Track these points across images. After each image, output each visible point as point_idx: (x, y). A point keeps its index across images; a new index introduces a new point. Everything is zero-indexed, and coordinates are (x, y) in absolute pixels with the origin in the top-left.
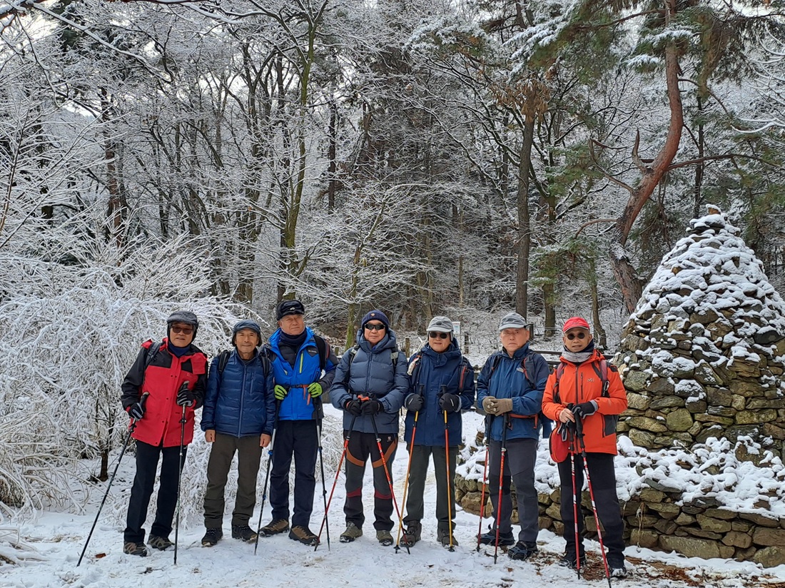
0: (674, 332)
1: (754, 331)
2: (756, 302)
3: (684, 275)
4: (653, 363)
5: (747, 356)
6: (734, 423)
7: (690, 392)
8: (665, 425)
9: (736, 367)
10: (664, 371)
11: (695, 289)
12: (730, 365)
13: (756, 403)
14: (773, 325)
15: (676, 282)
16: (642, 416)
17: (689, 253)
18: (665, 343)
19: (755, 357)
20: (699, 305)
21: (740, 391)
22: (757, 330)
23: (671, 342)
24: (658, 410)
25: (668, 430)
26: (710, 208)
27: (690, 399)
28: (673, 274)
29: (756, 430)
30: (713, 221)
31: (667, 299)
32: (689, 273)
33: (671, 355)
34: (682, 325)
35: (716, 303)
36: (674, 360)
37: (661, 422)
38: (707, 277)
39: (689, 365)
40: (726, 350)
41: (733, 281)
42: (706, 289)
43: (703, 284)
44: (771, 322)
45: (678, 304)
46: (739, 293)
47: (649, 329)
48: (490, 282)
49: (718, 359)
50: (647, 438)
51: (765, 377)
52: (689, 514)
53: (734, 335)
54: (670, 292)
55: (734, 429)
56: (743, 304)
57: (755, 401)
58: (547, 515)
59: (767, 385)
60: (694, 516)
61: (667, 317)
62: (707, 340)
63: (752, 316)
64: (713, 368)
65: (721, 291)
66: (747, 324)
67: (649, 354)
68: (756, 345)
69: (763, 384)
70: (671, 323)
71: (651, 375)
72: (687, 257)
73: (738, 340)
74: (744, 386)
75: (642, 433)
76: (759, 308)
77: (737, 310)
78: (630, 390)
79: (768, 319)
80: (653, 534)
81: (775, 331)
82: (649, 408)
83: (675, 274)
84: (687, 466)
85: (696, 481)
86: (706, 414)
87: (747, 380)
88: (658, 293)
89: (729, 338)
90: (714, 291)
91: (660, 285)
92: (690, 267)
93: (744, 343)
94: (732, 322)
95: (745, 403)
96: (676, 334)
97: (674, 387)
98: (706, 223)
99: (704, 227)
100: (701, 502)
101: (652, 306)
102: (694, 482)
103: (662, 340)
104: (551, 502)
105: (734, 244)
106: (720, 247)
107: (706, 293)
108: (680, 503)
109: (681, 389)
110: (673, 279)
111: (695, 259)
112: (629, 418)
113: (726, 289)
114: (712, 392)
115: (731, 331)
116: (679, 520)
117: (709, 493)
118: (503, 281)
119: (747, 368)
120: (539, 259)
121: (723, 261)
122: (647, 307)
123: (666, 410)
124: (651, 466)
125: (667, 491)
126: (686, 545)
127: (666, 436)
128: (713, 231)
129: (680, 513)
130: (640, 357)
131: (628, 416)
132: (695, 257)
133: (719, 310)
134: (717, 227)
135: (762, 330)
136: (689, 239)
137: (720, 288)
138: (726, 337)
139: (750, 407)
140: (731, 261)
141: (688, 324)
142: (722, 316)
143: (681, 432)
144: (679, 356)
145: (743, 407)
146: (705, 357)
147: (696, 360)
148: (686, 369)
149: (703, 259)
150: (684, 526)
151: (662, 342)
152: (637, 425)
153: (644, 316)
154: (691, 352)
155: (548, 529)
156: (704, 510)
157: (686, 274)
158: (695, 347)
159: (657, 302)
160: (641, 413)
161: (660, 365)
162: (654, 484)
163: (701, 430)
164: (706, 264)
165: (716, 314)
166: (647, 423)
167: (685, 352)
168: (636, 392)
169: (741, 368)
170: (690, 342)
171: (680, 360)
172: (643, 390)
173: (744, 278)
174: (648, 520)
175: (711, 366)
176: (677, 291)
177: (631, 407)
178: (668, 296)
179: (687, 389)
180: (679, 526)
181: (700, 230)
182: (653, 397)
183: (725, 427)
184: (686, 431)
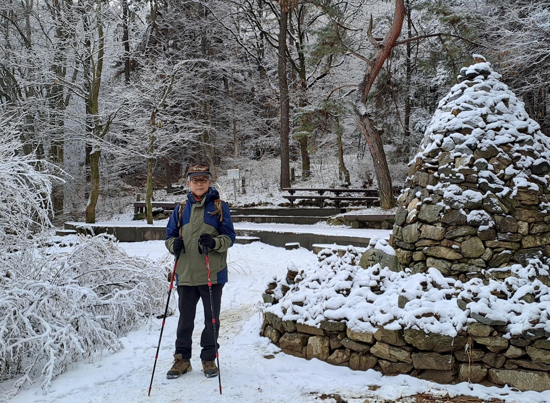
0: (461, 167)
1: (530, 163)
2: (529, 137)
3: (464, 116)
4: (444, 196)
5: (529, 186)
6: (521, 247)
7: (481, 221)
8: (460, 253)
9: (520, 196)
10: (456, 204)
11: (475, 128)
12: (516, 194)
13: (538, 228)
14: (544, 157)
15: (458, 122)
16: (437, 245)
17: (466, 96)
18: (453, 177)
19: (535, 187)
20: (480, 142)
21: (523, 217)
22: (533, 163)
23: (459, 176)
24: (453, 239)
25: (464, 258)
26: (476, 58)
27: (481, 228)
28: (453, 115)
29: (540, 252)
30: (482, 69)
31: (451, 138)
32: (468, 114)
33: (460, 189)
34: (468, 160)
35: (495, 139)
36: (463, 192)
37: (456, 251)
38: (484, 117)
39: (477, 196)
40: (508, 181)
41: (506, 119)
42: (485, 128)
43: (481, 123)
44: (542, 154)
45: (461, 142)
46: (513, 130)
47: (437, 166)
48: (257, 138)
49: (502, 190)
50: (444, 266)
51: (543, 203)
52: (518, 347)
53: (514, 168)
54: (453, 132)
55: (521, 253)
56: (518, 140)
57: (537, 226)
58: (371, 354)
59: (545, 211)
60: (523, 348)
61: (453, 154)
62: (491, 174)
63: (527, 150)
64: (498, 198)
65: (497, 129)
66: (523, 157)
67: (440, 189)
68: (533, 176)
69: (542, 210)
70: (457, 159)
71: (444, 208)
72: (464, 100)
73: (516, 171)
74: (526, 214)
75: (440, 261)
76: (531, 142)
77: (513, 144)
78: (425, 222)
79: (540, 152)
80: (482, 368)
81: (546, 162)
82: (444, 238)
83: (456, 116)
84: (502, 295)
85: (518, 311)
86: (496, 240)
87: (529, 207)
88: (441, 133)
89: (510, 170)
90: (491, 129)
91: (443, 126)
92: (467, 109)
93: (522, 174)
94: (510, 156)
95: (529, 228)
96: (463, 169)
97: (466, 217)
98: (476, 70)
99: (475, 73)
100: (530, 334)
101: (438, 145)
102: (515, 312)
103: (450, 175)
104: (375, 341)
105: (501, 88)
106: (491, 91)
107: (486, 131)
108: (507, 336)
109: (473, 219)
110: (454, 120)
111: (472, 102)
112: (426, 248)
113: (502, 127)
114: (500, 221)
115: (510, 164)
116: (509, 353)
117: (537, 325)
118: (267, 137)
119: (529, 197)
120: (300, 117)
121: (496, 102)
122: (433, 146)
123: (460, 239)
124: (472, 299)
125: (494, 324)
126: (518, 379)
127: (462, 263)
128: (482, 77)
129: (509, 347)
130: (431, 192)
131: (425, 246)
132: (472, 100)
133: (499, 146)
134: (485, 74)
135: (537, 162)
136: (463, 84)
137: (497, 126)
138: (507, 169)
139: (534, 232)
140: (502, 102)
141: (473, 160)
142: (502, 150)
143: (475, 258)
144: (467, 189)
145: (527, 232)
146: (490, 189)
147: (484, 192)
148: (476, 200)
149: (478, 101)
150: (513, 359)
151: (451, 177)
152: (434, 254)
153: (430, 154)
154: (478, 185)
155: (373, 368)
156: (533, 342)
157: (466, 115)
158: (481, 180)
159: (442, 141)
160: (437, 242)
161: (452, 198)
162: (481, 319)
163: (493, 255)
164: (481, 106)
165: (496, 150)
166: (443, 252)
167: (472, 185)
168: (431, 224)
169: (525, 197)
170: (476, 176)
171: (469, 192)
172: (438, 221)
173: (514, 116)
174: (476, 355)
175: (497, 196)
176: (459, 130)
177: (427, 237)
178: (451, 135)
179: (478, 218)
180: (507, 359)
181: (472, 77)
182: (447, 228)
183: (513, 251)
184: (480, 257)
